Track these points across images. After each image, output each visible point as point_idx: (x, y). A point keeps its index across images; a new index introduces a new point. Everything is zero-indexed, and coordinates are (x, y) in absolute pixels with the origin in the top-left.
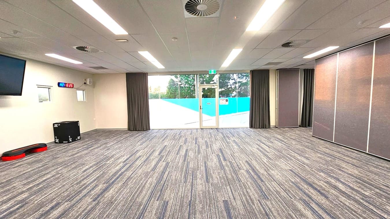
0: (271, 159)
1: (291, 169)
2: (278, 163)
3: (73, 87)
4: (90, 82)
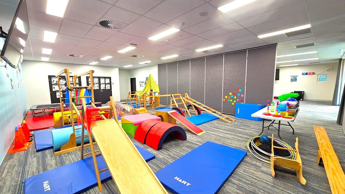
3: (314, 74)
4: (330, 69)
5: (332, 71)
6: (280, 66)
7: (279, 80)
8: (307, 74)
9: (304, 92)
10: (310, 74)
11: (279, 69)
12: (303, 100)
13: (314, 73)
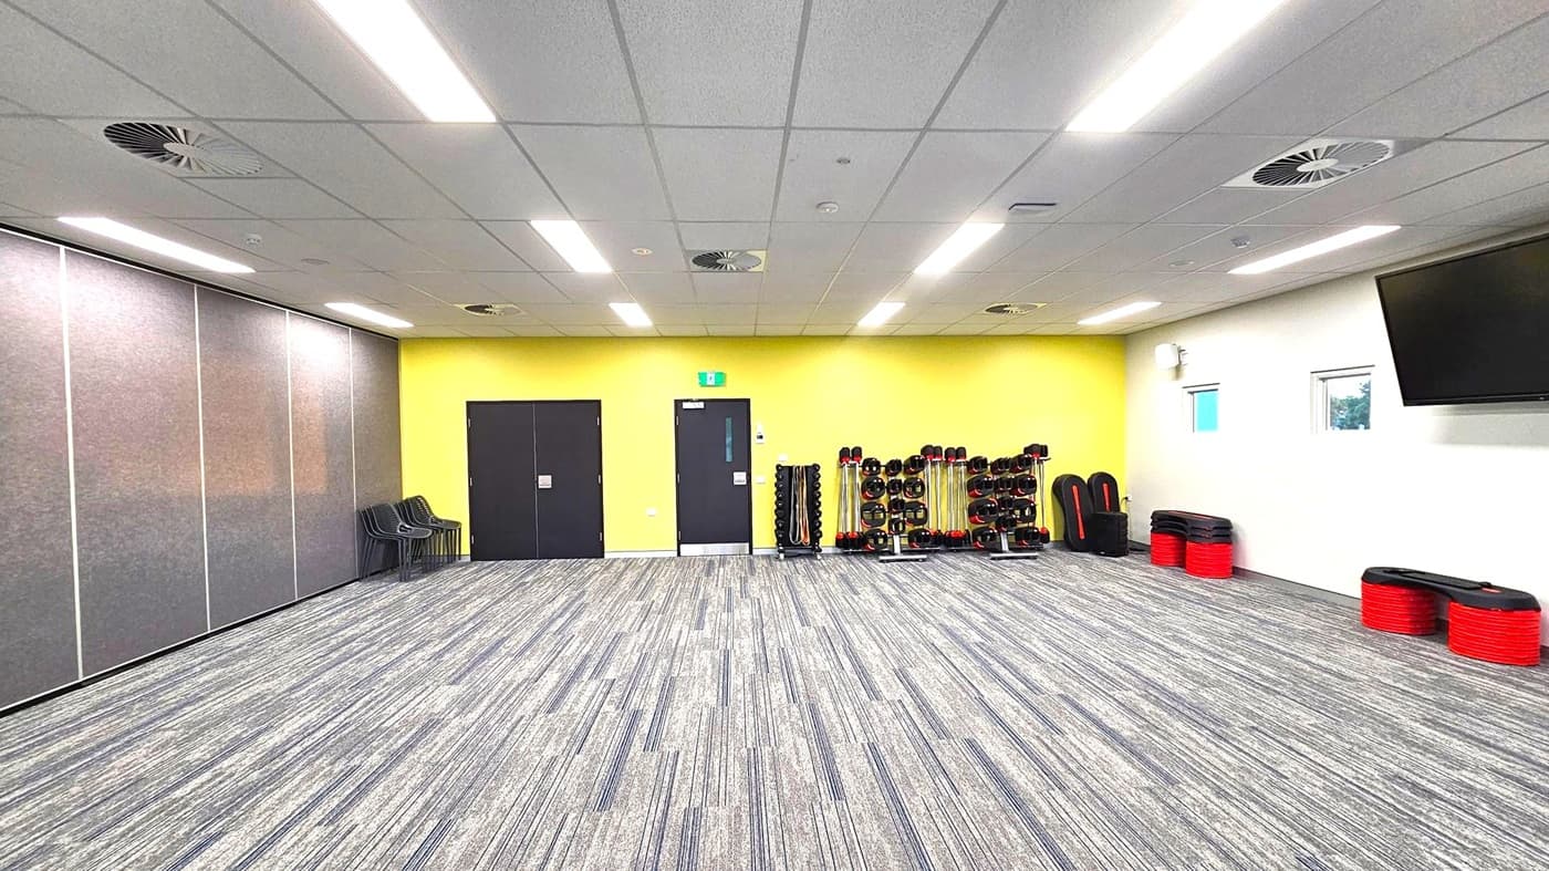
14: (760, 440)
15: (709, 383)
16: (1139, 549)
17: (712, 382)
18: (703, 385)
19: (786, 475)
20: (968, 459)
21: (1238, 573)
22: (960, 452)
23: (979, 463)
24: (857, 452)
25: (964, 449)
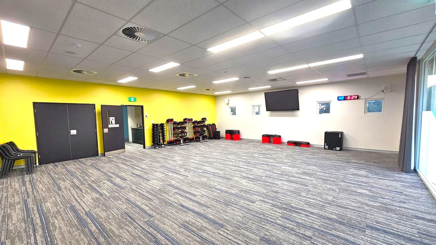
0: (168, 186)
1: (149, 182)
2: (160, 183)
3: (358, 98)
4: (387, 88)
5: (391, 91)
6: (299, 83)
7: (299, 110)
8: (345, 98)
9: (342, 133)
10: (351, 99)
11: (298, 89)
12: (340, 150)
13: (358, 96)
14: (146, 117)
15: (132, 101)
16: (222, 138)
17: (133, 100)
18: (130, 101)
19: (155, 126)
20: (193, 121)
21: (241, 139)
22: (192, 120)
23: (196, 122)
24: (172, 120)
25: (192, 119)
